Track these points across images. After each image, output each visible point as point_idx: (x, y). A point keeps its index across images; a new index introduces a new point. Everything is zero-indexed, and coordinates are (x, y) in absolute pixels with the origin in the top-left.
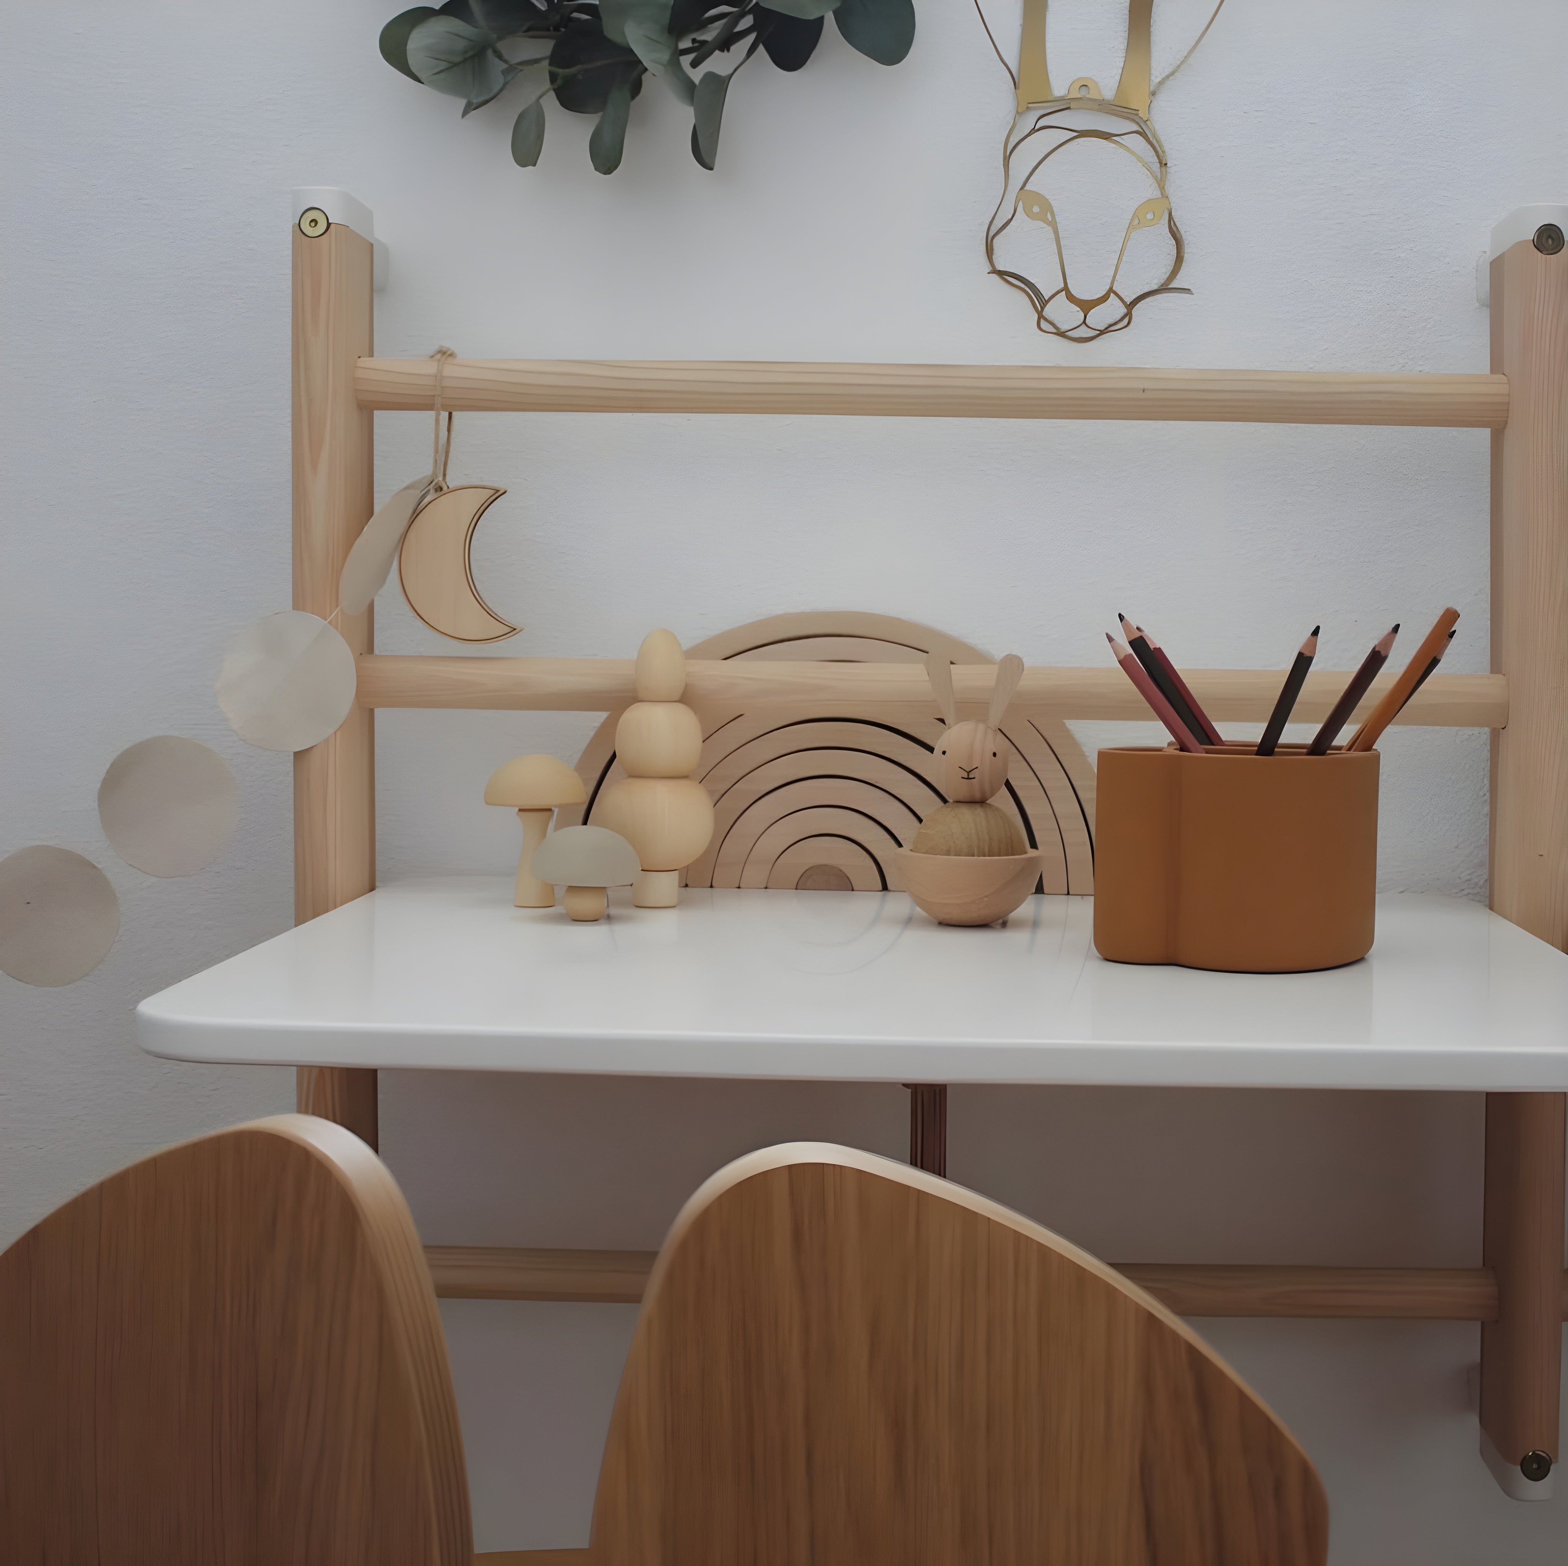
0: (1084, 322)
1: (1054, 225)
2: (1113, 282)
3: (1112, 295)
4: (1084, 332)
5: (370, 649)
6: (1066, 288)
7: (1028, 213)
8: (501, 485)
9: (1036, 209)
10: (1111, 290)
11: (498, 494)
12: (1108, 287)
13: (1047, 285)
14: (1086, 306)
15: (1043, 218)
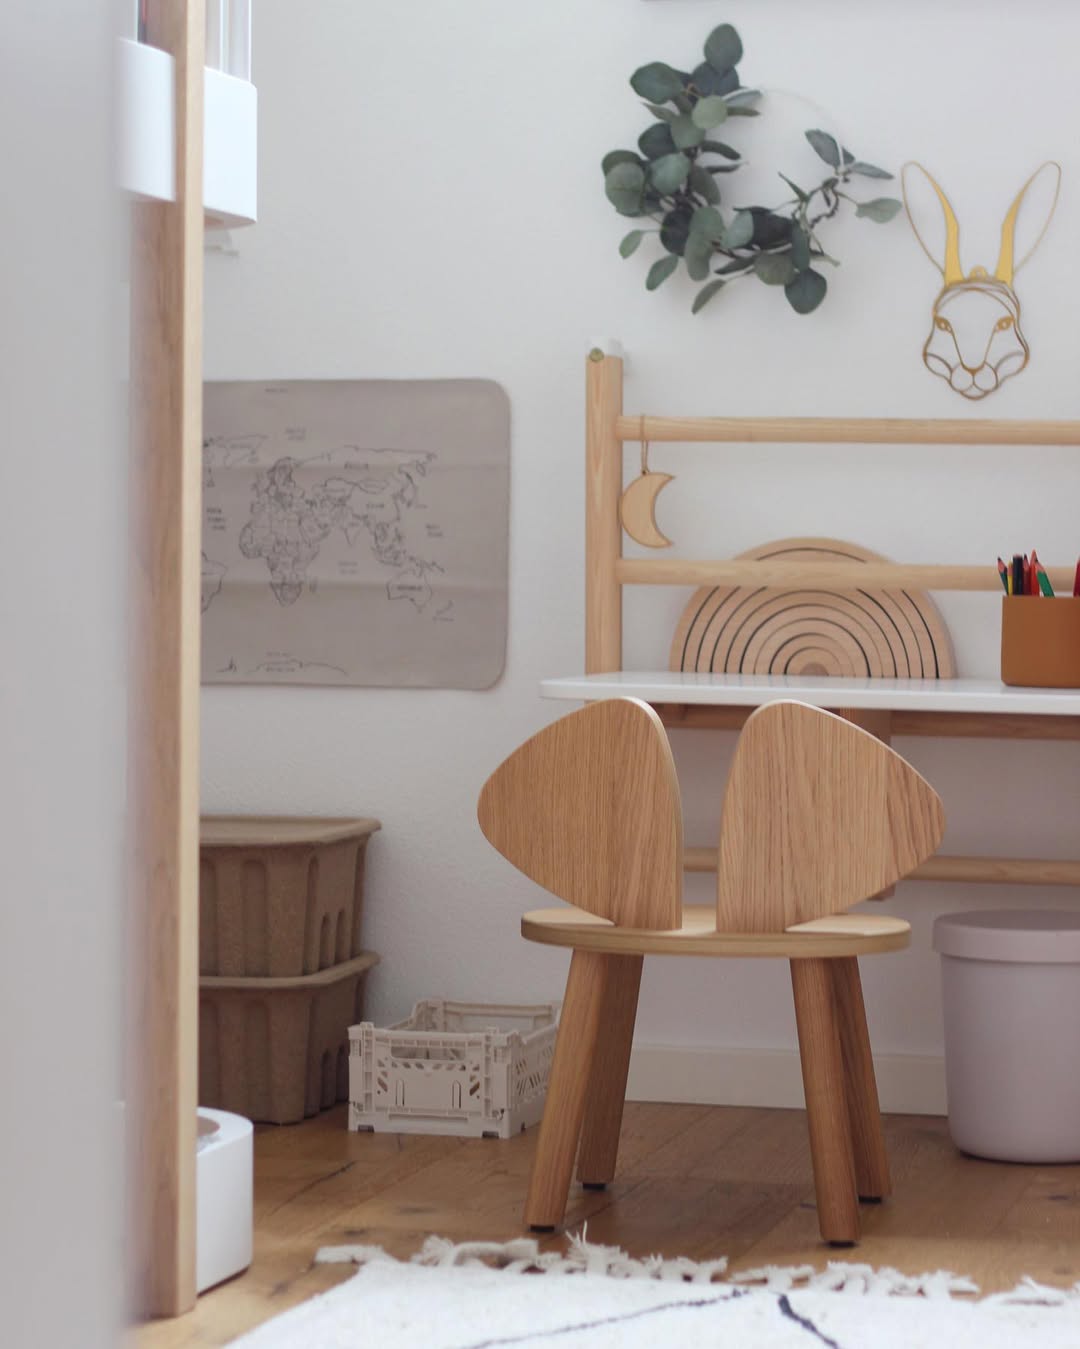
0: (974, 383)
1: (952, 332)
2: (985, 358)
3: (986, 366)
4: (974, 392)
5: (621, 555)
6: (962, 364)
7: (940, 327)
8: (672, 474)
9: (943, 325)
10: (985, 362)
11: (671, 478)
12: (982, 361)
13: (953, 361)
14: (973, 372)
15: (946, 329)
